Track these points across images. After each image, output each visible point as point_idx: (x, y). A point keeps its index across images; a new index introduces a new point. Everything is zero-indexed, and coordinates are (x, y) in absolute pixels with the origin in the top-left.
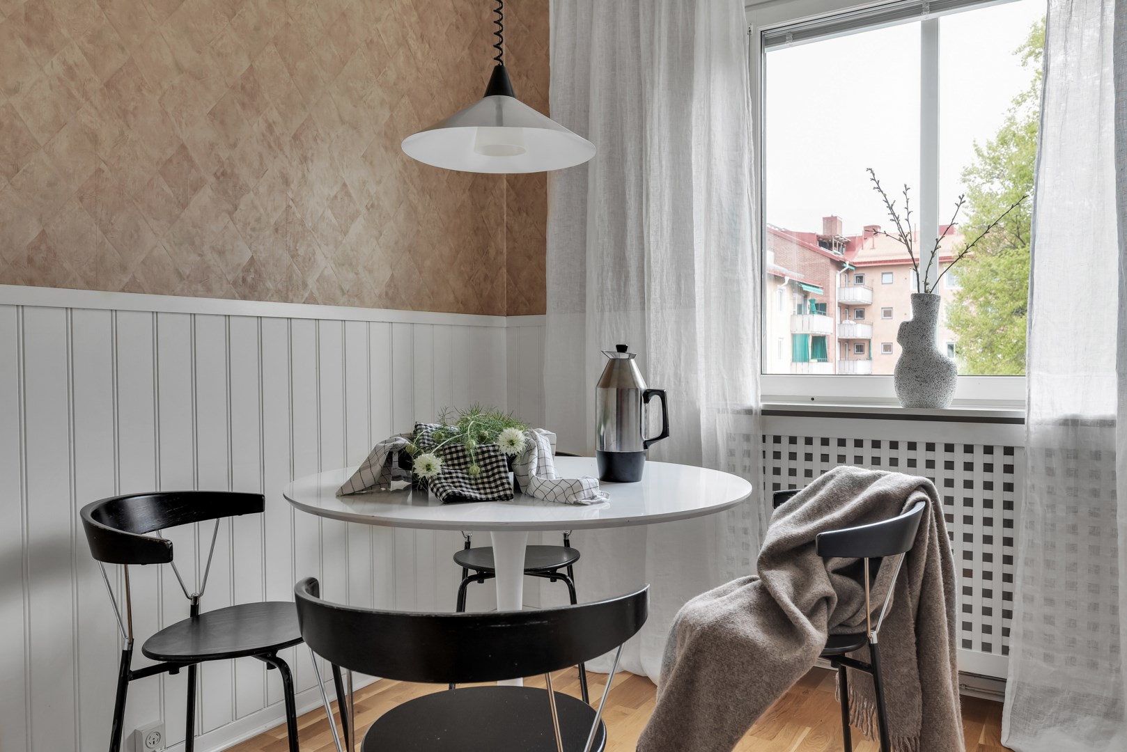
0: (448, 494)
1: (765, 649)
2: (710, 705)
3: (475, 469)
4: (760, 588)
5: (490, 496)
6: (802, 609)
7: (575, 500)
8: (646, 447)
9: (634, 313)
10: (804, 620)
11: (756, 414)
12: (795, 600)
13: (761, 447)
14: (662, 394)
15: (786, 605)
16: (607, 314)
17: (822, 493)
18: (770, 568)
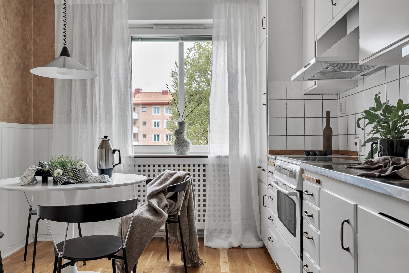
0: (64, 182)
1: (153, 220)
2: (138, 238)
3: (71, 174)
4: (148, 205)
5: (76, 182)
6: (161, 208)
7: (104, 181)
8: (114, 167)
9: (89, 125)
10: (162, 211)
11: (132, 158)
12: (159, 206)
13: (134, 168)
14: (119, 151)
15: (157, 208)
16: (79, 125)
17: (162, 178)
18: (151, 199)
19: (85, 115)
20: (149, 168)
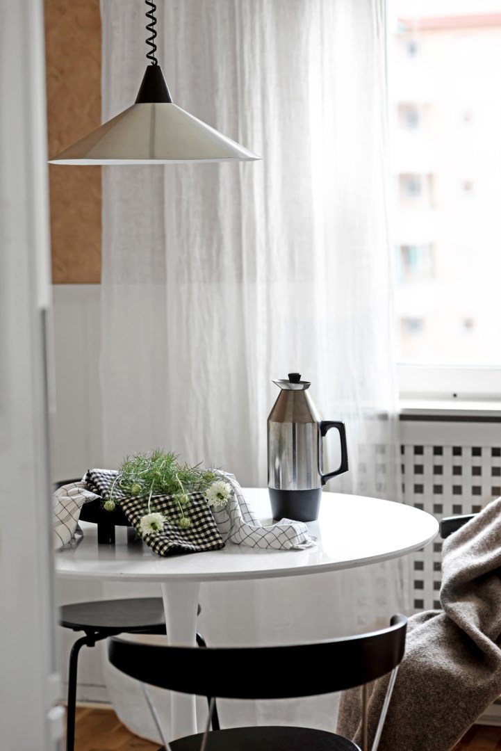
0: (170, 548)
1: (460, 677)
2: (408, 737)
3: (186, 521)
4: (445, 622)
5: (203, 547)
6: (491, 637)
7: (291, 545)
8: (323, 483)
11: (393, 419)
14: (341, 427)
15: (476, 635)
18: (454, 601)
19: (214, 253)
20: (458, 461)
